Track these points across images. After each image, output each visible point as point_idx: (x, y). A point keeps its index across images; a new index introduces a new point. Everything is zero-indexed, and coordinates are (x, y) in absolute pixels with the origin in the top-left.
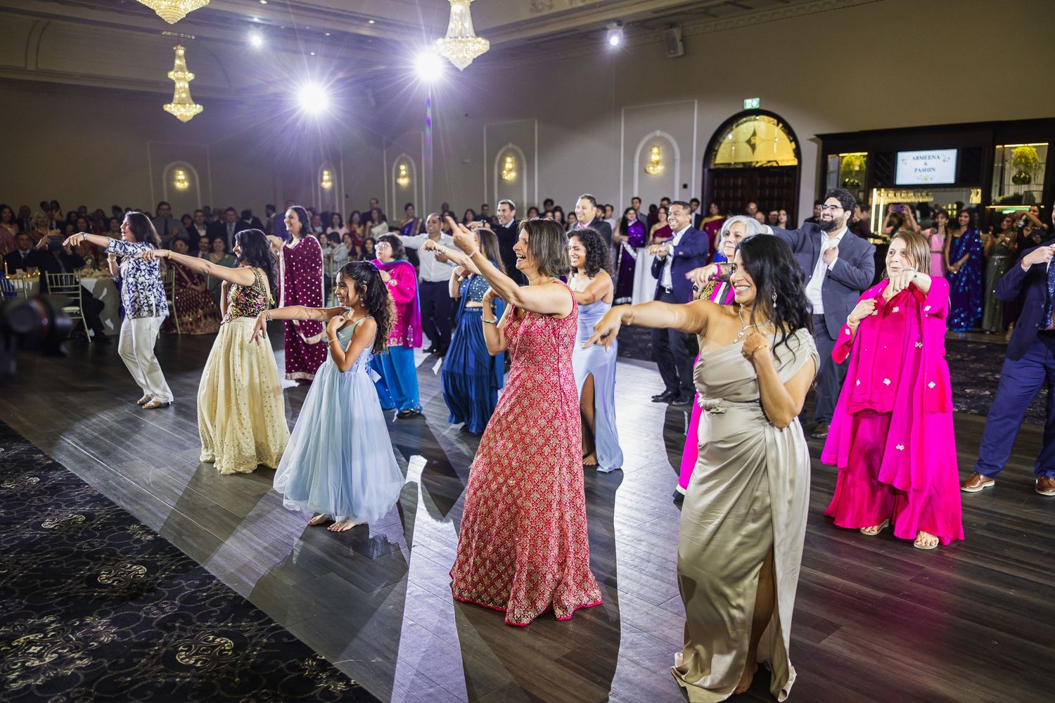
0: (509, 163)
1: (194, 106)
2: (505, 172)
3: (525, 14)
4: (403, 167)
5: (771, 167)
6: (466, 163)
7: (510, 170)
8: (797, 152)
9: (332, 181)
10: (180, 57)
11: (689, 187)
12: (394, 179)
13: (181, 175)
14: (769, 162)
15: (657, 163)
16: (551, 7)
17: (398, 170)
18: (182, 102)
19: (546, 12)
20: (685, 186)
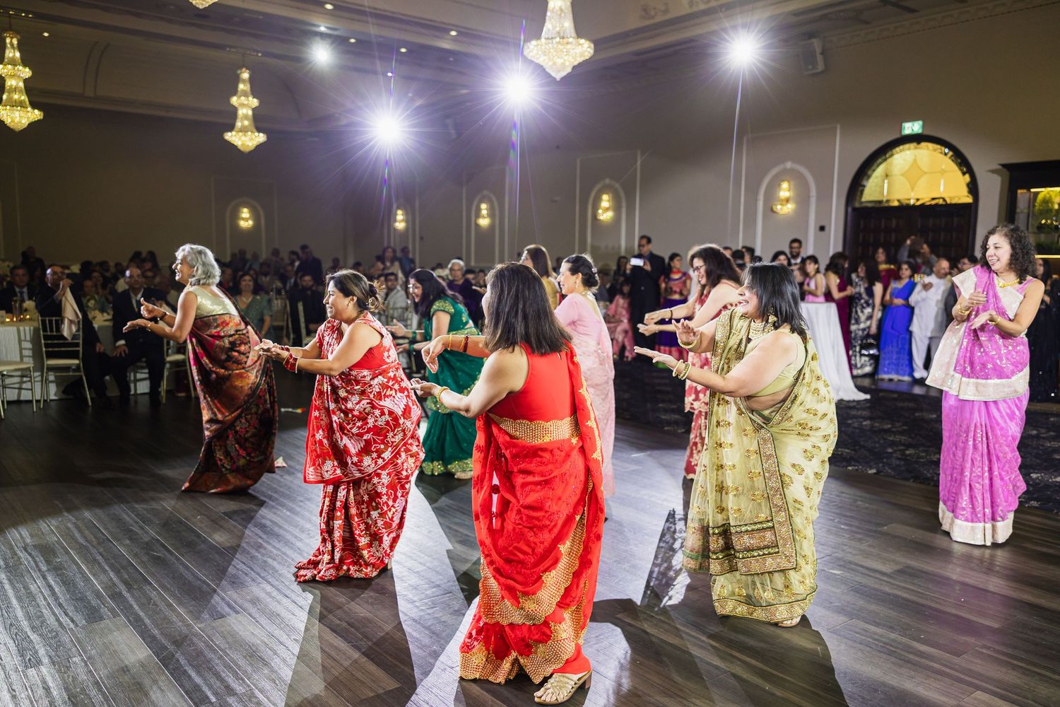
0: (606, 201)
1: (257, 134)
2: (600, 211)
3: (634, 22)
4: (484, 206)
5: (937, 205)
6: (556, 201)
7: (607, 210)
8: (973, 188)
9: (407, 221)
10: (244, 81)
11: (827, 229)
12: (473, 218)
13: (245, 213)
14: (933, 199)
15: (787, 200)
16: (666, 11)
17: (479, 210)
18: (244, 130)
19: (658, 19)
20: (822, 228)
